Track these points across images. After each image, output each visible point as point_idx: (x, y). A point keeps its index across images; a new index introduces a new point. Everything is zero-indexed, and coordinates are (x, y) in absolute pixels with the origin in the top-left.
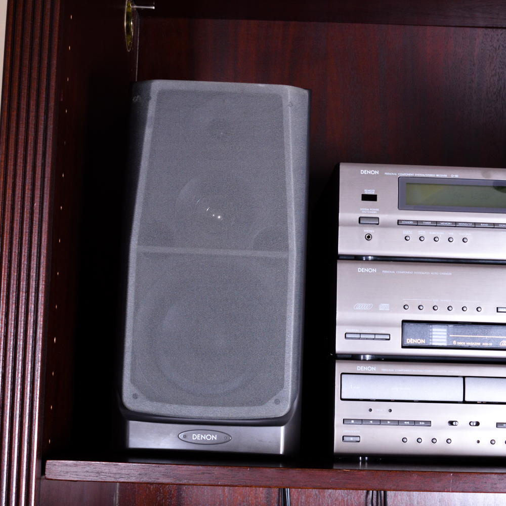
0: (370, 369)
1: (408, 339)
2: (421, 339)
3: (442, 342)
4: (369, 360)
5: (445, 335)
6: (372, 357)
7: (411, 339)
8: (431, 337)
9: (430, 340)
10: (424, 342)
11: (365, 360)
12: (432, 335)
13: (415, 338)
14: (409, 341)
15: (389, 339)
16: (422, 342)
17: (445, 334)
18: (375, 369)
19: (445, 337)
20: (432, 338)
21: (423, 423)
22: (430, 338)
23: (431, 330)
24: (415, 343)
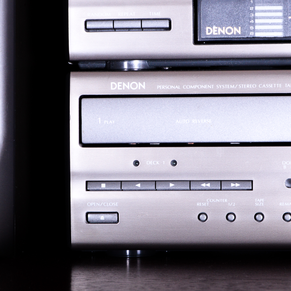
0: (134, 86)
1: (207, 28)
2: (232, 26)
3: (273, 31)
4: (139, 70)
5: (279, 18)
6: (144, 65)
7: (214, 27)
8: (252, 21)
9: (252, 28)
10: (239, 32)
11: (131, 70)
12: (254, 18)
13: (221, 25)
14: (209, 31)
15: (169, 28)
16: (236, 31)
17: (281, 14)
18: (144, 87)
19: (281, 21)
20: (254, 24)
21: (237, 185)
22: (250, 24)
23: (251, 9)
24: (221, 34)
